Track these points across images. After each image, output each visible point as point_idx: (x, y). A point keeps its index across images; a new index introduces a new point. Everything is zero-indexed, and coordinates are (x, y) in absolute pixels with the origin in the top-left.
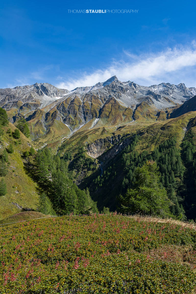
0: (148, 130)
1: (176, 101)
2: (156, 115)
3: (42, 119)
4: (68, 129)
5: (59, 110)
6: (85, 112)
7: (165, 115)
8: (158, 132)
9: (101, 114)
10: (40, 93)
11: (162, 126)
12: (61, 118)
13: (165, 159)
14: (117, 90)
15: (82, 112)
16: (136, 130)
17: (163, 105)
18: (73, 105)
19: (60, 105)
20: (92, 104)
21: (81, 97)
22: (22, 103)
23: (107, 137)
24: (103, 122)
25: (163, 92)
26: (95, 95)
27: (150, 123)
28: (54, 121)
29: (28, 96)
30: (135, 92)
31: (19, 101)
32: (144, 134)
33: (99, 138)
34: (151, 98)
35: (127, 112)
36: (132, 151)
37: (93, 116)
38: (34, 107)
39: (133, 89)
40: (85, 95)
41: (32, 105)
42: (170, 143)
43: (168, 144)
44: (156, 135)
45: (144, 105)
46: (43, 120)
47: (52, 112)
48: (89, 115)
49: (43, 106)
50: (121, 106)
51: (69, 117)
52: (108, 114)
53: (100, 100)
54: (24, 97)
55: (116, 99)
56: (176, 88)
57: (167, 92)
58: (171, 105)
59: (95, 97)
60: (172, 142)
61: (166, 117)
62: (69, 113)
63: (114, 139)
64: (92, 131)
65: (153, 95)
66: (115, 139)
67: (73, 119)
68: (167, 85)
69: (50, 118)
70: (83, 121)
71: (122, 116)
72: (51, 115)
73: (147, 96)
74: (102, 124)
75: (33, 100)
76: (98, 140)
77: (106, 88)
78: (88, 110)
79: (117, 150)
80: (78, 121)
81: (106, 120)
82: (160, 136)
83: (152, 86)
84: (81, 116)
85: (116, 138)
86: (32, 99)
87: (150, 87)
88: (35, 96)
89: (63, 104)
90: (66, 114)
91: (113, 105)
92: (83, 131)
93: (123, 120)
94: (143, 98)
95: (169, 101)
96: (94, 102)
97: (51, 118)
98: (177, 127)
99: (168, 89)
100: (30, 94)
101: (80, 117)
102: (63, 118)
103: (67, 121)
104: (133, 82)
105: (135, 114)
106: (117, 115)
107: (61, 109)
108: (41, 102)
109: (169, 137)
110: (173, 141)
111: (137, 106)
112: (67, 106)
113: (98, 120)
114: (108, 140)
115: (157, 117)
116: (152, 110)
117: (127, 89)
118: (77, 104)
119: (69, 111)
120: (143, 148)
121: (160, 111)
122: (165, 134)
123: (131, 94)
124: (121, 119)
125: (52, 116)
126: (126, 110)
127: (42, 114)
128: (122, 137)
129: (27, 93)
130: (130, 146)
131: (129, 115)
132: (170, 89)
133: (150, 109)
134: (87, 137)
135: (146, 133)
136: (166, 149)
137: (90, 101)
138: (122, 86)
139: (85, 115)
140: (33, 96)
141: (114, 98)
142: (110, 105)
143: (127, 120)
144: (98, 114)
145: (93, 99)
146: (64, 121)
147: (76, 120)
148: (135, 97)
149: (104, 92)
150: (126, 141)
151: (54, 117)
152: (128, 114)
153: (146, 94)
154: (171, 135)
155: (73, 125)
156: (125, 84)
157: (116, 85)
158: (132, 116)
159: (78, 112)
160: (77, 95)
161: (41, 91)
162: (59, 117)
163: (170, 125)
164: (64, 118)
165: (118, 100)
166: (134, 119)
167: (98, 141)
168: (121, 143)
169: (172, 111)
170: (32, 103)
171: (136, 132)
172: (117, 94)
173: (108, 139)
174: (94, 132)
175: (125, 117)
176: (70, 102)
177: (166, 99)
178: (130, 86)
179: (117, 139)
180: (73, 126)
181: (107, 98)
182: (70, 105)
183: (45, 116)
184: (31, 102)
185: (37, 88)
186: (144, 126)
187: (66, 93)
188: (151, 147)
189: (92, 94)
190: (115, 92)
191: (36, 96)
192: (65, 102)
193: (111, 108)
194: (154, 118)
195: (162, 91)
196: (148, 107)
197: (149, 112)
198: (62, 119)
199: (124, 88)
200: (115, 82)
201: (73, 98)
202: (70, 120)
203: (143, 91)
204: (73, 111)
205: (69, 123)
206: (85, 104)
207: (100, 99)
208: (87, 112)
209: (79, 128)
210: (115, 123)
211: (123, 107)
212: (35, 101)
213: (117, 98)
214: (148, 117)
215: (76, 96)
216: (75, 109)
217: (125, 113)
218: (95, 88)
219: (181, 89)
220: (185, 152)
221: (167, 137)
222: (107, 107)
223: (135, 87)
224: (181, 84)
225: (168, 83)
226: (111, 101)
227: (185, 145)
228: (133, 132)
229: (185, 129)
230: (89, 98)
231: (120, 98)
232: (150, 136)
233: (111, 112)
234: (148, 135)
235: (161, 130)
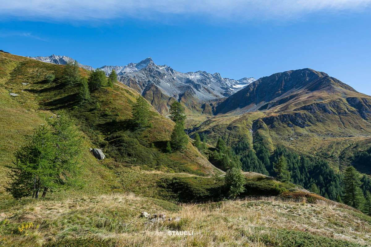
0: (214, 129)
1: (215, 93)
8: (226, 132)
11: (228, 126)
14: (154, 75)
16: (192, 125)
17: (204, 96)
25: (201, 81)
26: (133, 79)
27: (198, 116)
30: (173, 79)
32: (211, 133)
34: (192, 87)
39: (171, 75)
44: (224, 135)
45: (187, 95)
50: (164, 95)
53: (138, 85)
55: (156, 86)
56: (212, 78)
57: (204, 81)
58: (210, 97)
59: (133, 81)
61: (212, 111)
65: (193, 84)
77: (143, 72)
82: (229, 136)
83: (188, 73)
87: (186, 74)
91: (155, 92)
93: (169, 110)
94: (183, 87)
95: (210, 92)
98: (243, 128)
99: (206, 78)
104: (170, 67)
106: (161, 105)
109: (239, 139)
111: (180, 96)
115: (202, 109)
116: (195, 101)
117: (164, 75)
121: (205, 104)
122: (233, 134)
123: (169, 81)
126: (169, 99)
138: (158, 70)
142: (152, 93)
145: (131, 84)
148: (174, 85)
149: (141, 76)
153: (185, 83)
154: (240, 136)
156: (161, 68)
157: (153, 69)
165: (158, 87)
169: (217, 105)
172: (156, 80)
177: (206, 89)
178: (167, 72)
181: (146, 84)
189: (128, 77)
190: (154, 77)
193: (153, 96)
194: (200, 111)
195: (199, 80)
196: (191, 98)
197: (193, 104)
199: (161, 72)
200: (151, 65)
203: (180, 78)
211: (165, 96)
213: (157, 84)
214: (193, 109)
217: (169, 104)
218: (127, 68)
219: (217, 79)
220: (261, 155)
221: (237, 138)
222: (148, 94)
223: (172, 72)
224: (216, 73)
225: (205, 72)
226: (152, 88)
227: (258, 147)
228: (189, 128)
229: (251, 131)
230: (126, 82)
231: (159, 85)
232: (218, 135)
233: (154, 100)
234: (216, 134)
235: (228, 129)
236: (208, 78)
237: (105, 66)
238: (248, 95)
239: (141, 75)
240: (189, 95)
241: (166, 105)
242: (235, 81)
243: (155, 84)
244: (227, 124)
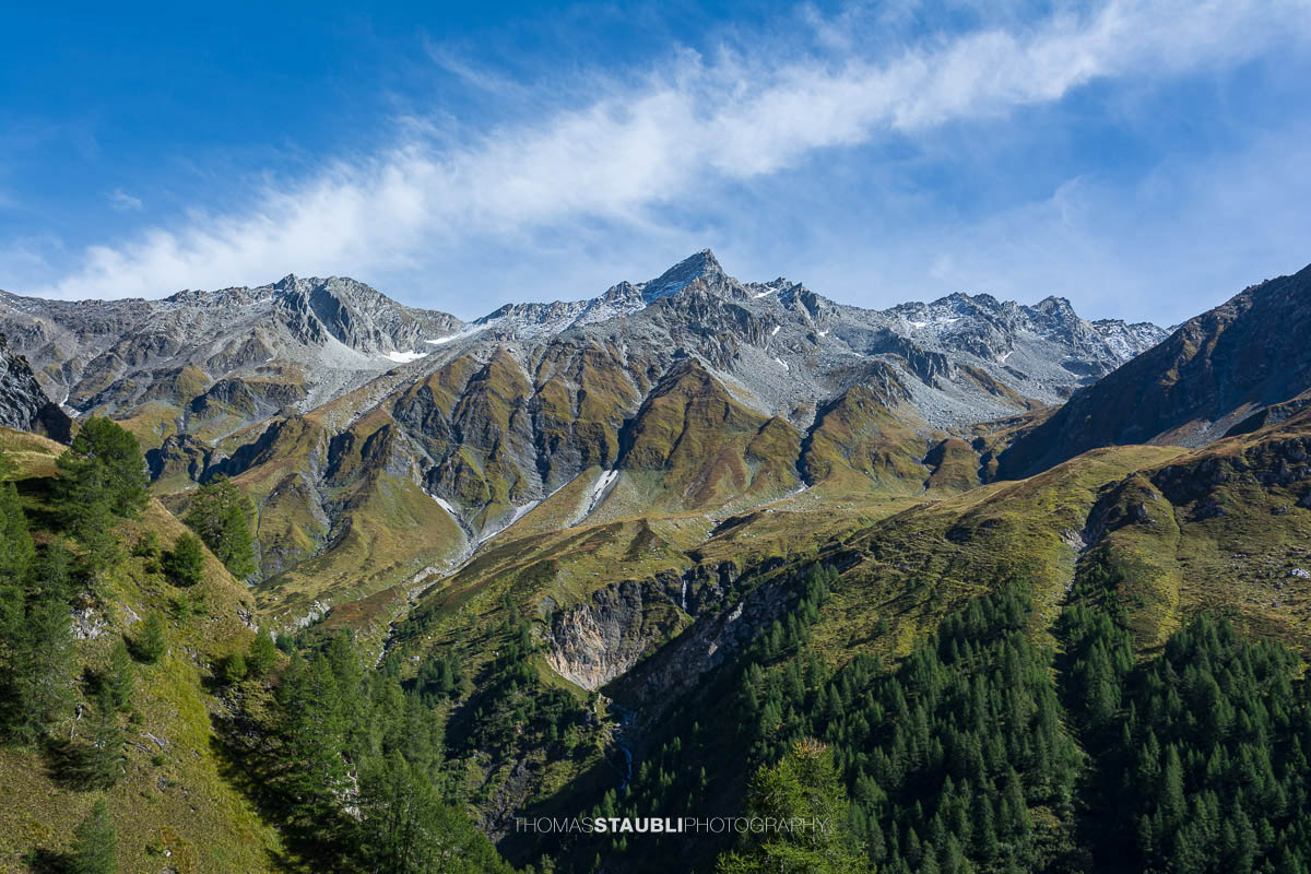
0: (880, 540)
1: (1027, 390)
2: (924, 462)
3: (310, 466)
4: (451, 523)
5: (404, 420)
6: (546, 437)
7: (971, 462)
8: (934, 552)
9: (631, 447)
10: (304, 330)
11: (954, 522)
12: (416, 466)
13: (973, 701)
14: (715, 323)
15: (527, 438)
16: (816, 539)
17: (958, 407)
18: (481, 399)
19: (413, 394)
20: (582, 394)
21: (523, 354)
22: (205, 382)
23: (662, 575)
24: (641, 493)
25: (960, 340)
26: (602, 347)
27: (893, 499)
28: (374, 478)
29: (239, 342)
30: (811, 337)
31: (188, 368)
32: (860, 561)
33: (617, 579)
34: (897, 367)
35: (769, 439)
36: (793, 652)
37: (585, 459)
38: (267, 401)
39: (802, 320)
40: (545, 348)
41: (261, 391)
42: (997, 614)
43: (989, 620)
44: (922, 569)
45: (858, 403)
46: (315, 473)
47: (365, 432)
48: (566, 452)
49: (318, 398)
50: (737, 409)
51: (457, 461)
52: (668, 450)
53: (626, 374)
54: (218, 347)
55: (710, 370)
56: (1024, 323)
57: (978, 338)
58: (1000, 408)
59: (601, 355)
60: (1009, 611)
61: (975, 472)
62: (460, 439)
63: (696, 586)
64: (580, 541)
65: (905, 356)
66: (705, 587)
67: (479, 470)
68: (979, 307)
69: (352, 460)
70: (533, 480)
71: (741, 460)
72: (358, 447)
73: (873, 359)
74: (636, 501)
75: (264, 366)
76: (611, 586)
77: (659, 315)
78: (559, 424)
79: (713, 648)
80: (503, 484)
81: (658, 482)
82: (946, 573)
83: (899, 308)
84: (520, 457)
85: (708, 578)
86: (263, 360)
87: (888, 313)
88: (280, 345)
89: (428, 389)
90: (442, 445)
91: (696, 400)
92: (531, 539)
93: (748, 480)
94: (852, 370)
95: (993, 389)
96: (594, 384)
97: (359, 466)
98: (1032, 529)
99: (987, 325)
100: (253, 334)
101: (515, 459)
102: (423, 462)
103: (444, 482)
104: (800, 285)
105: (810, 450)
106: (716, 457)
107: (413, 415)
108: (308, 377)
109: (992, 583)
110: (1012, 605)
111: (825, 409)
112: (447, 403)
113: (611, 479)
114: (668, 591)
115: (926, 469)
116: (898, 431)
117: (768, 322)
118: (501, 391)
119: (457, 429)
120: (852, 637)
121: (946, 440)
122: (968, 563)
123: (788, 349)
124: (738, 478)
125: (364, 452)
126: (761, 430)
127: (311, 443)
128: (739, 573)
129: (235, 326)
130: (785, 625)
131: (779, 459)
132: (996, 326)
133: (890, 426)
134: (554, 573)
135: (867, 555)
136: (978, 646)
137: (576, 380)
138: (742, 305)
139: (545, 450)
140: (267, 342)
141: (703, 364)
142: (680, 403)
143: (768, 484)
144: (614, 449)
145: (590, 369)
146: (430, 482)
147: (495, 478)
148: (809, 365)
149: (647, 334)
150: (763, 598)
151: (375, 455)
152: (776, 453)
153: (868, 350)
154: (1001, 569)
155: (475, 502)
156: (761, 295)
157: (713, 300)
158: (797, 462)
159: (506, 436)
160: (505, 345)
161: (310, 318)
162: (402, 460)
163: (995, 516)
164: (432, 463)
165: (721, 376)
166: (807, 479)
167: (610, 592)
168: (734, 608)
169: (1009, 442)
170: (256, 380)
171: (815, 547)
172: (719, 344)
173: (666, 584)
174: (592, 547)
175: (759, 465)
176: (466, 380)
177: (975, 375)
178: (787, 307)
179: (714, 583)
180: (478, 511)
181: (663, 366)
182: (463, 397)
183: (327, 453)
184: (255, 374)
185: (294, 300)
186: (860, 520)
187: (443, 334)
188: (897, 632)
189: (583, 339)
190: (704, 333)
191: (283, 346)
192: (438, 381)
193: (682, 416)
194: (912, 477)
195: (952, 335)
196: (881, 416)
197: (883, 445)
198: (416, 471)
199: (756, 312)
200: (706, 282)
201: (481, 359)
202: (464, 474)
203: (852, 331)
204: (479, 426)
205: (455, 494)
206: (545, 394)
207: (625, 368)
208: (557, 438)
209: (508, 519)
210: (705, 500)
211: (745, 415)
212: (279, 371)
213: (714, 365)
214: (881, 469)
215: (498, 351)
216: (489, 419)
217: (759, 448)
218: (602, 309)
219: (1050, 327)
220: (1080, 664)
221: (982, 583)
222: (660, 410)
223: (813, 309)
224: (1050, 299)
225: (984, 296)
226: (685, 382)
227: (1076, 626)
228: (799, 551)
229: (1075, 542)
230: (569, 364)
231: (730, 366)
232: (892, 571)
233: (684, 436)
234: (881, 567)
235: (950, 540)
236: (1000, 324)
237: (507, 308)
238: (1169, 379)
239: (647, 327)
240: (871, 404)
241: (740, 456)
242: (1155, 332)
243: (705, 363)
244: (952, 514)
